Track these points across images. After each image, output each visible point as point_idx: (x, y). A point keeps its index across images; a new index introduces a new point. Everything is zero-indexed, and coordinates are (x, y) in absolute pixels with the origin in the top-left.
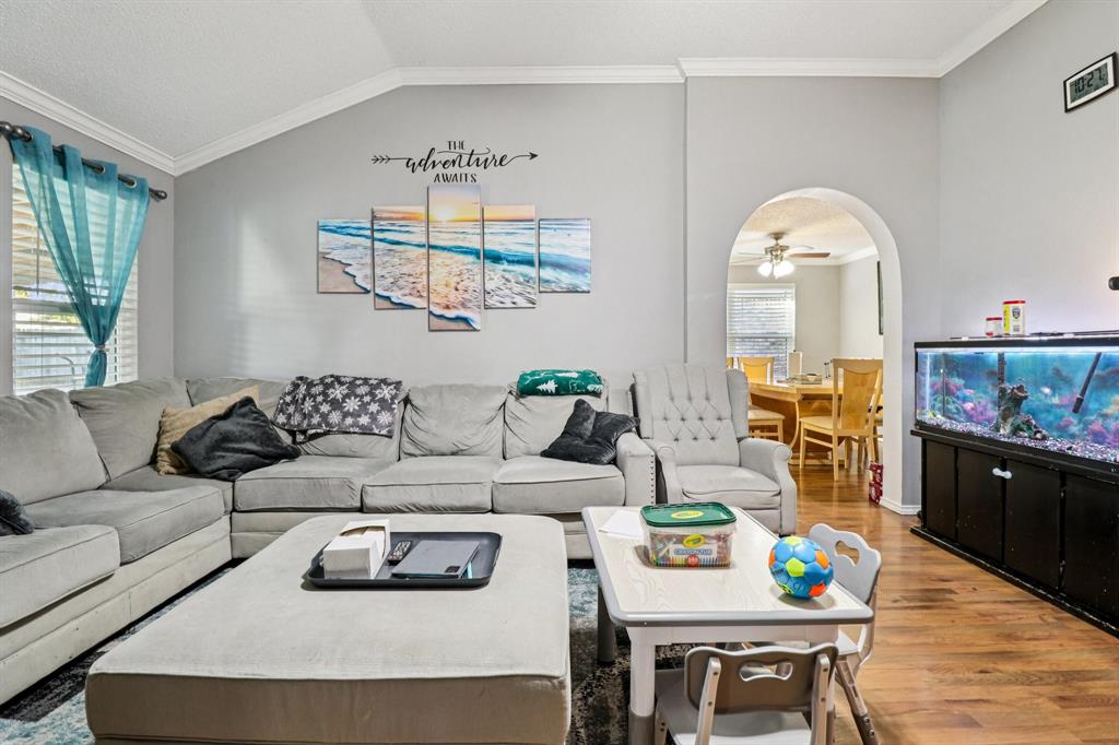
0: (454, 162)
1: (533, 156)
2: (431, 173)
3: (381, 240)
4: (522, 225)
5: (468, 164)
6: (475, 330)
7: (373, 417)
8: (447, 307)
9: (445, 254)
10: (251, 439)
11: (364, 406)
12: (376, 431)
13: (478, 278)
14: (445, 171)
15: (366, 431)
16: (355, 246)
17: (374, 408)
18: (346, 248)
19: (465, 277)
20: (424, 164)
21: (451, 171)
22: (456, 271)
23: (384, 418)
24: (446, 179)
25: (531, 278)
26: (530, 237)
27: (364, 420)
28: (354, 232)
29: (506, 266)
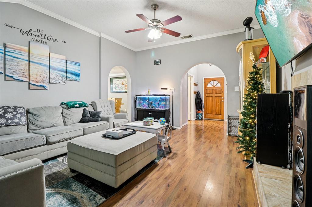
0: (39, 36)
1: (65, 42)
2: (30, 37)
5: (44, 38)
6: (47, 90)
11: (14, 116)
12: (22, 124)
14: (36, 38)
15: (18, 124)
17: (19, 116)
21: (38, 38)
23: (23, 119)
24: (36, 41)
27: (16, 120)
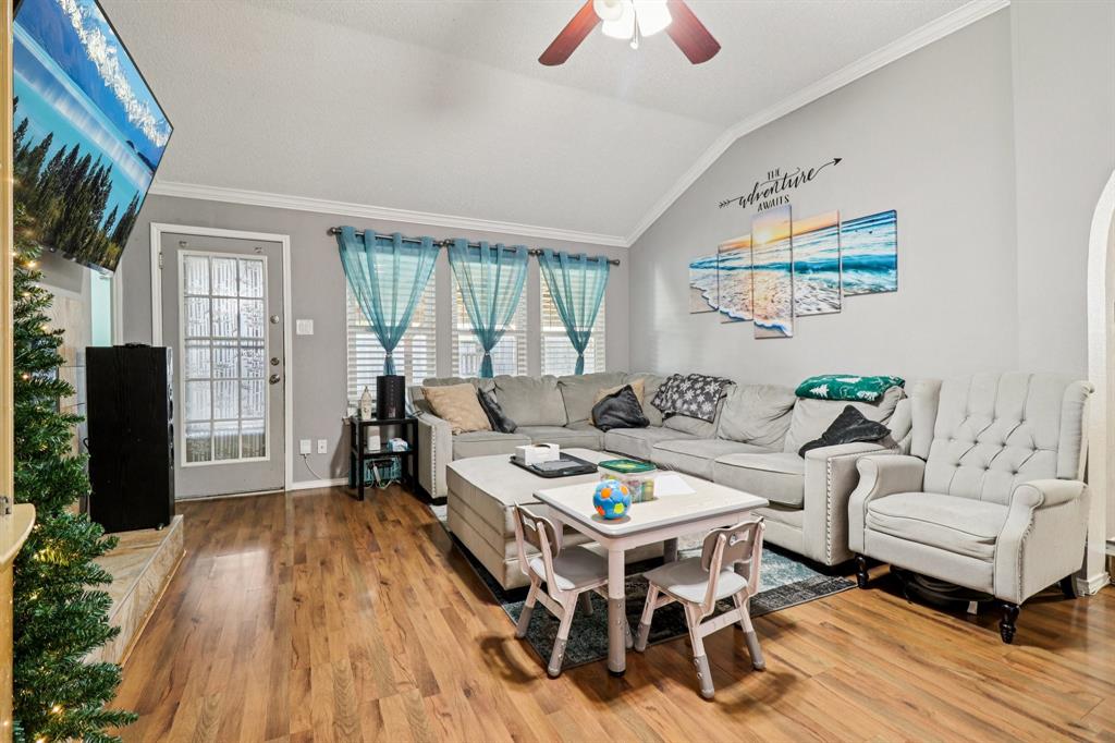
0: (772, 189)
1: (837, 161)
2: (756, 204)
3: (723, 268)
4: (825, 232)
5: (783, 188)
6: (786, 337)
7: (699, 407)
8: (766, 318)
9: (765, 272)
10: (623, 411)
11: (696, 396)
12: (700, 416)
13: (788, 289)
14: (765, 200)
15: (694, 416)
16: (708, 276)
17: (701, 398)
18: (704, 278)
19: (778, 290)
20: (750, 199)
21: (771, 197)
22: (772, 285)
23: (707, 407)
24: (766, 206)
25: (834, 283)
26: (831, 243)
27: (694, 407)
28: (707, 265)
29: (811, 275)
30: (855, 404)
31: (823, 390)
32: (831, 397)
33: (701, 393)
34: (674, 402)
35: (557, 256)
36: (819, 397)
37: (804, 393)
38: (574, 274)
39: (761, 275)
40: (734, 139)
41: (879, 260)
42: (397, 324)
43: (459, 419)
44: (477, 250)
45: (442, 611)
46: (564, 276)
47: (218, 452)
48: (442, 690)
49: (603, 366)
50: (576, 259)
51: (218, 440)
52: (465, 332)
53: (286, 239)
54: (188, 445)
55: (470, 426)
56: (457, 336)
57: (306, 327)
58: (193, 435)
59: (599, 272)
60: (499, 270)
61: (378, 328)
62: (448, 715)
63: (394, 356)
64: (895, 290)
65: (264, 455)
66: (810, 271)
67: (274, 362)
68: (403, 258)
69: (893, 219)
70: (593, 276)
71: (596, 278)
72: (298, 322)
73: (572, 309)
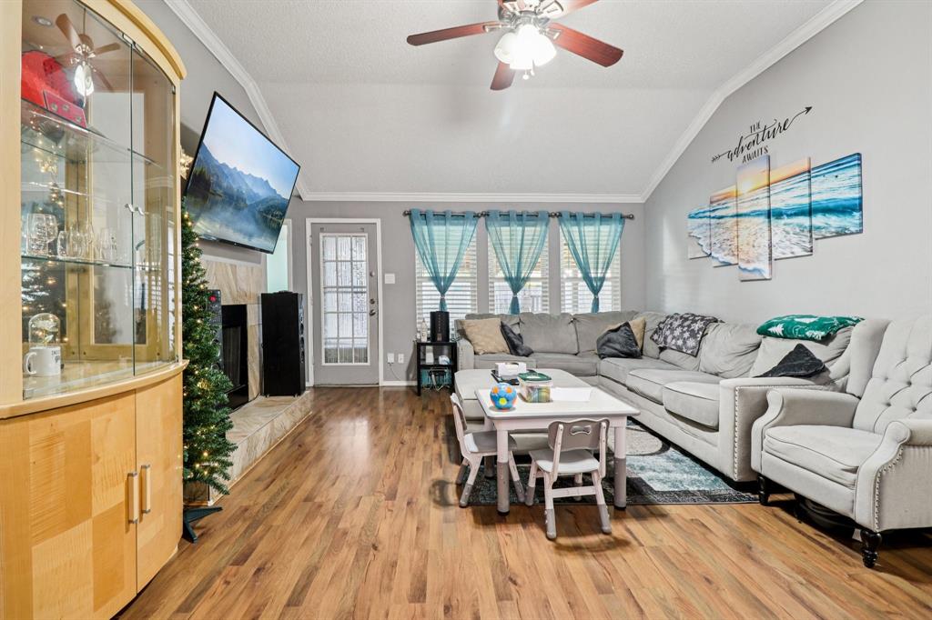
0: (754, 142)
2: (741, 156)
3: (714, 218)
4: (798, 179)
5: (763, 139)
7: (685, 343)
8: (748, 262)
9: (747, 219)
10: (619, 343)
11: (683, 333)
12: (684, 351)
13: (767, 234)
14: (748, 152)
15: (679, 350)
16: (702, 225)
17: (686, 335)
18: (699, 227)
19: (758, 235)
20: (736, 152)
21: (754, 149)
22: (753, 231)
23: (691, 343)
24: (749, 158)
25: (806, 227)
26: (803, 188)
27: (680, 342)
28: (701, 215)
29: (786, 220)
30: (803, 342)
31: (778, 329)
32: (786, 335)
33: (688, 331)
34: (666, 338)
35: (573, 217)
36: (775, 336)
37: (764, 332)
38: (589, 230)
39: (744, 222)
40: (723, 99)
41: (844, 203)
42: (448, 275)
43: (483, 343)
44: (506, 217)
45: (424, 463)
46: (580, 232)
47: (341, 358)
48: (397, 499)
49: (619, 306)
50: (590, 217)
51: (341, 350)
52: (499, 279)
53: (378, 221)
54: (326, 353)
55: (490, 349)
56: (493, 283)
57: (390, 279)
58: (328, 347)
59: (613, 227)
60: (523, 231)
61: (436, 279)
62: (392, 511)
63: (446, 298)
64: (861, 231)
65: (366, 361)
66: (785, 216)
67: (372, 302)
68: (452, 228)
69: (856, 162)
70: (607, 231)
71: (610, 232)
72: (386, 275)
73: (586, 258)
